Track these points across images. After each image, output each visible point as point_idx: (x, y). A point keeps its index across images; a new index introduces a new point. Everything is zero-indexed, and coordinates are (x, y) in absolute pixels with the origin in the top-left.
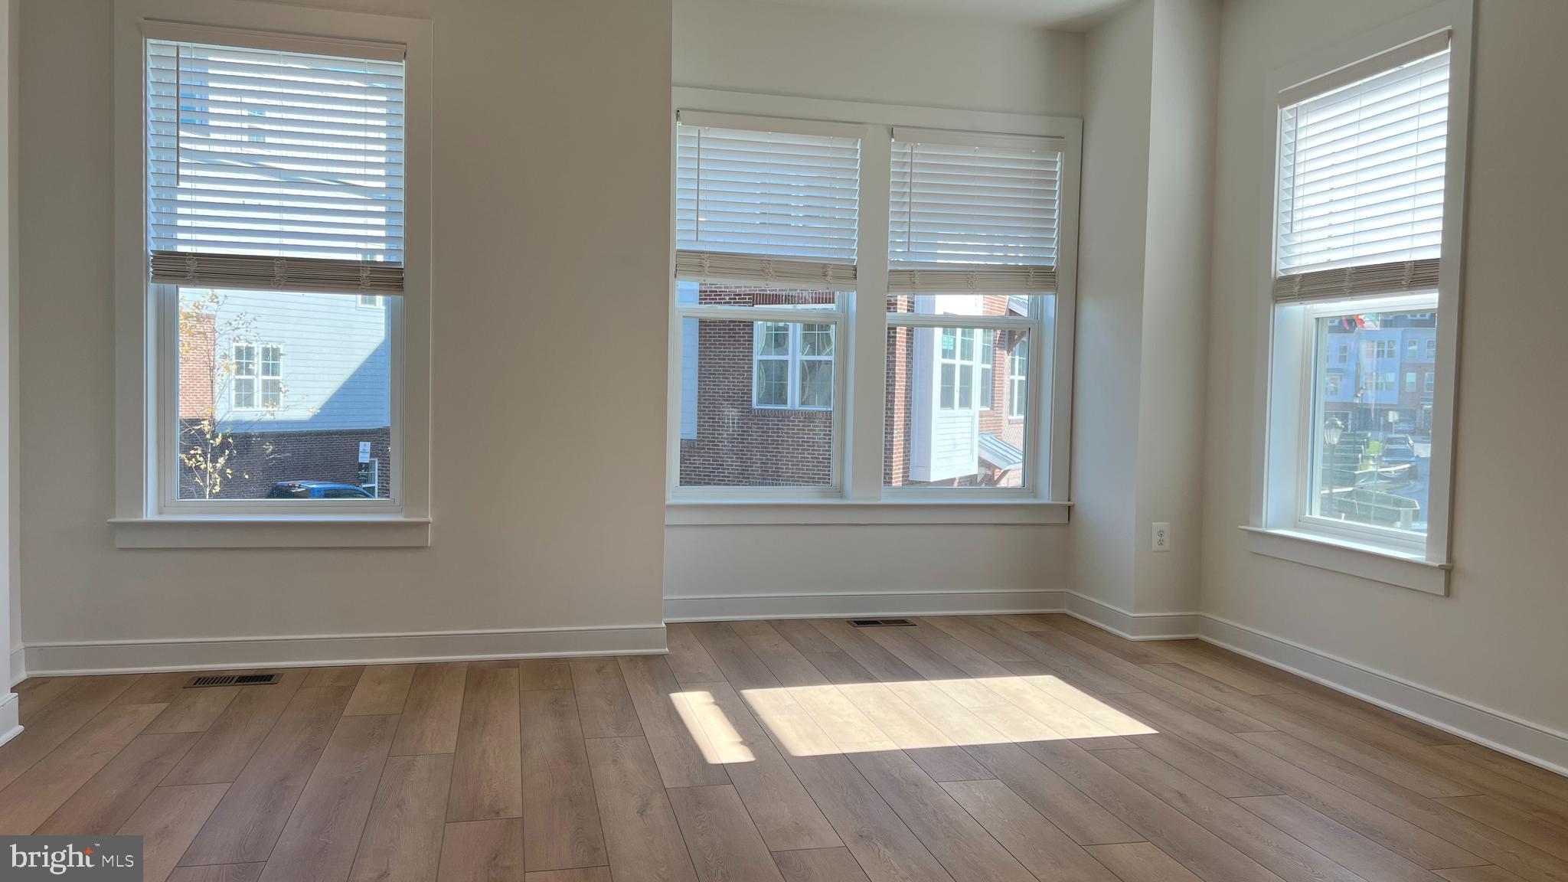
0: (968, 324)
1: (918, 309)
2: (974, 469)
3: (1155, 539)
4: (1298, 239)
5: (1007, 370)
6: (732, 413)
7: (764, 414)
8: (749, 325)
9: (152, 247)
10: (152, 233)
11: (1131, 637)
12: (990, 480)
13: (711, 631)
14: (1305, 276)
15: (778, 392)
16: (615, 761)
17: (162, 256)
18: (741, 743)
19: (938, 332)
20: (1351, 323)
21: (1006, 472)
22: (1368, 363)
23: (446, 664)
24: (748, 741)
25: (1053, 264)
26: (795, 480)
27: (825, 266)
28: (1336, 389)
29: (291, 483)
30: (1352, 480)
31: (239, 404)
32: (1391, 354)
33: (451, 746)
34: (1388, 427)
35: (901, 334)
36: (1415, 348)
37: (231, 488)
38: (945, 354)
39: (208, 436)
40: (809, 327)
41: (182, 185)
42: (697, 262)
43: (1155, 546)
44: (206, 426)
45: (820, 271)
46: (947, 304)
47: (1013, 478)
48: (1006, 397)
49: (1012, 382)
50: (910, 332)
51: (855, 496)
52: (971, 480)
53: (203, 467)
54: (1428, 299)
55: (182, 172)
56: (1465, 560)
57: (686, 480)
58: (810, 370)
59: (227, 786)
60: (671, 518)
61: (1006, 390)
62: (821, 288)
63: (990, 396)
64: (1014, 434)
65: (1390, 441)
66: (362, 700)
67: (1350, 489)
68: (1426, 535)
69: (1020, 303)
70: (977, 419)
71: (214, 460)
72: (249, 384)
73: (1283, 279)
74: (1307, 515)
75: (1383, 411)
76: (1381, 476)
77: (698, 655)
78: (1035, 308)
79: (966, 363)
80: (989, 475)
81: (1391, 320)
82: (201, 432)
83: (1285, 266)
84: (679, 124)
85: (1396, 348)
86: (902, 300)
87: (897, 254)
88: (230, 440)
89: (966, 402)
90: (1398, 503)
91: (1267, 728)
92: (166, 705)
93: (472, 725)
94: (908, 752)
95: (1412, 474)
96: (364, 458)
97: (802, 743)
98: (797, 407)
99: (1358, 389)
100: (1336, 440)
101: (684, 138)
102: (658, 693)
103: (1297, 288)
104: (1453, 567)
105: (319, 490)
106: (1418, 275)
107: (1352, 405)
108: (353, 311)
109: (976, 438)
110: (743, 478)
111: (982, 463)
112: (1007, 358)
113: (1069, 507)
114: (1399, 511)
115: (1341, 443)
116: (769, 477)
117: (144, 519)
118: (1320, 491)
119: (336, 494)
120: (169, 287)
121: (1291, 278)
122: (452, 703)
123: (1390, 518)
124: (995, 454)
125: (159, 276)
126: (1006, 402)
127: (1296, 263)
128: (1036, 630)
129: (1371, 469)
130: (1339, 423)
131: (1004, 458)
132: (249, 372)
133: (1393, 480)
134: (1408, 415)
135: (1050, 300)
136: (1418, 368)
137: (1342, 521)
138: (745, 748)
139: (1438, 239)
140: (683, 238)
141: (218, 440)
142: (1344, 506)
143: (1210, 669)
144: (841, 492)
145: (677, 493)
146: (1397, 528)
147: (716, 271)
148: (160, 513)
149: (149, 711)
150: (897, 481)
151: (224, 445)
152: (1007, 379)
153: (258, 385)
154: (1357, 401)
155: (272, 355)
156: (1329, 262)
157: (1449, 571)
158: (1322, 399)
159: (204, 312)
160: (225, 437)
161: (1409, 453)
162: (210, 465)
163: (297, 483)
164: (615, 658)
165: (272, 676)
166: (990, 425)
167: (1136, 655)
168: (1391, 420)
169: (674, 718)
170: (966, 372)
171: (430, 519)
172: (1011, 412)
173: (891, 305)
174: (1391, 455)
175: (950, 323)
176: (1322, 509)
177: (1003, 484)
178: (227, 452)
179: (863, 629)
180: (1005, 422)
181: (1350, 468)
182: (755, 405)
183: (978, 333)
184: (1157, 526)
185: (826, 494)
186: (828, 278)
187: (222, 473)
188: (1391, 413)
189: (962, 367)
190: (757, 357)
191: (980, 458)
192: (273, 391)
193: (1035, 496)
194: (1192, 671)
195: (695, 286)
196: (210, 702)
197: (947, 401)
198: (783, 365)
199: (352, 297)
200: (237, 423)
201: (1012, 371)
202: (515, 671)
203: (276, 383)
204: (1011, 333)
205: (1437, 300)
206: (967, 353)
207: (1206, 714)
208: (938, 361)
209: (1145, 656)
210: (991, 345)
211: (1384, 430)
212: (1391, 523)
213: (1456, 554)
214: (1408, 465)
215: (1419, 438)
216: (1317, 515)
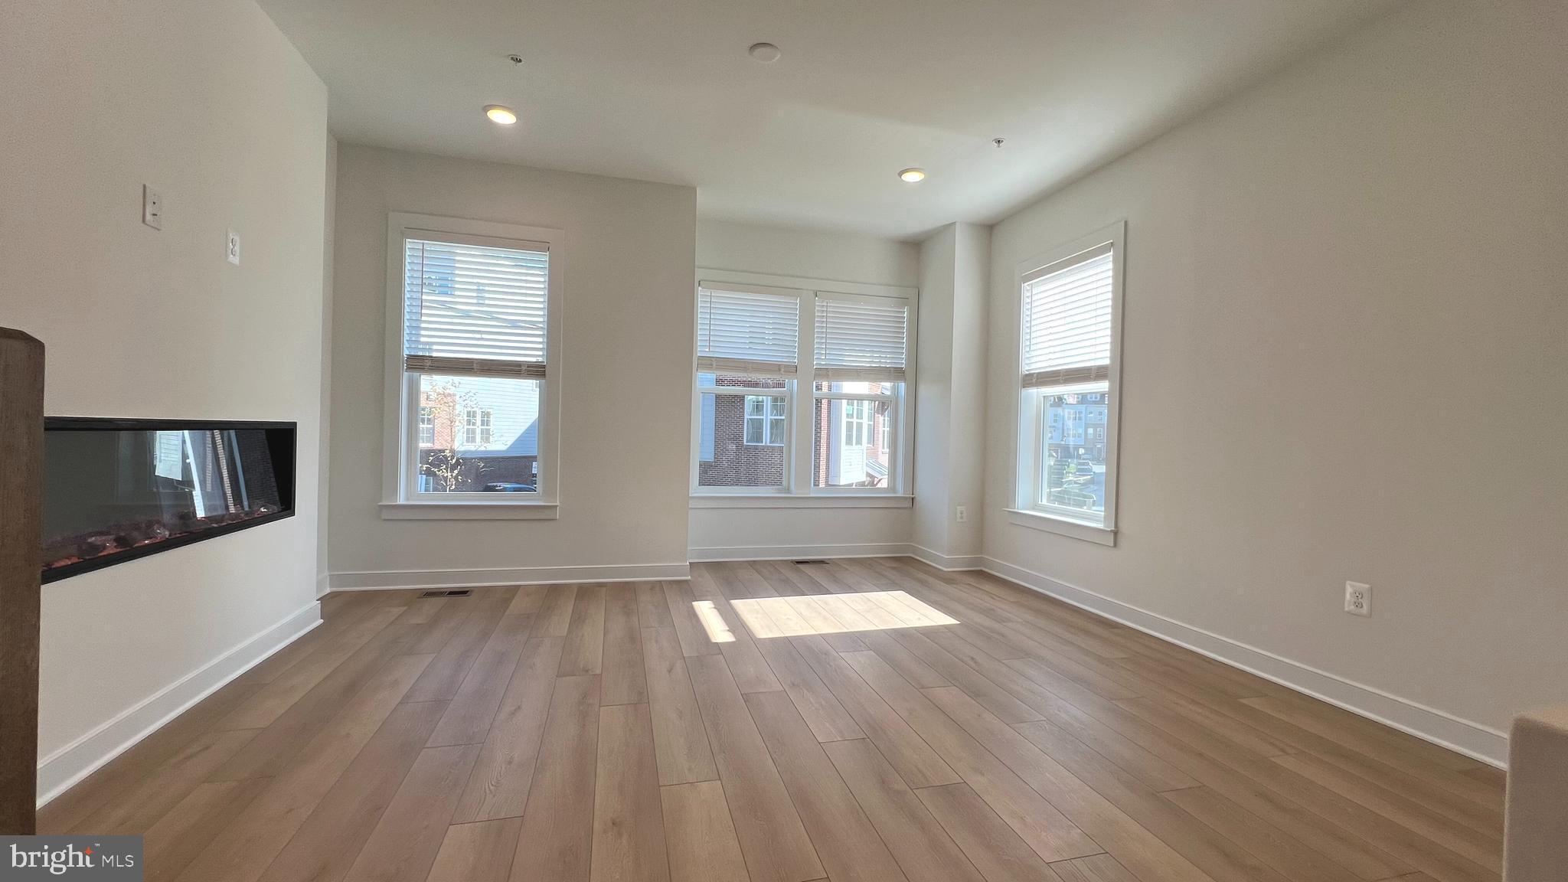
0: (860, 398)
1: (834, 390)
2: (863, 478)
3: (959, 515)
4: (1034, 354)
5: (881, 425)
6: (732, 447)
7: (748, 448)
8: (742, 398)
9: (406, 352)
10: (406, 345)
11: (946, 570)
12: (872, 484)
13: (716, 567)
14: (1039, 373)
15: (758, 437)
16: (657, 641)
17: (411, 357)
18: (728, 630)
19: (844, 402)
20: (1060, 401)
21: (880, 481)
22: (1070, 423)
23: (566, 584)
24: (732, 630)
25: (903, 366)
26: (765, 484)
27: (780, 365)
28: (1052, 437)
29: (495, 484)
30: (1061, 484)
31: (468, 441)
32: (1080, 419)
33: (564, 633)
34: (1079, 457)
35: (825, 402)
36: (1092, 415)
37: (461, 487)
38: (848, 416)
39: (449, 459)
40: (775, 400)
41: (423, 318)
42: (708, 363)
43: (959, 520)
44: (448, 454)
45: (776, 368)
46: (850, 387)
47: (884, 484)
48: (881, 439)
49: (884, 431)
50: (829, 403)
51: (796, 492)
52: (863, 484)
53: (445, 475)
54: (1103, 386)
55: (424, 311)
56: (1124, 527)
57: (701, 483)
58: (775, 424)
59: (435, 655)
60: (692, 504)
61: (881, 436)
62: (777, 377)
63: (872, 439)
64: (884, 459)
65: (1080, 464)
66: (517, 605)
67: (1060, 489)
68: (1103, 513)
69: (886, 387)
70: (865, 451)
71: (452, 471)
72: (474, 432)
73: (1026, 375)
74: (1040, 503)
75: (1076, 448)
76: (1076, 483)
77: (708, 580)
78: (895, 389)
79: (859, 421)
80: (872, 481)
81: (1083, 399)
82: (445, 457)
83: (1027, 368)
84: (700, 288)
85: (1083, 415)
86: (825, 384)
87: (820, 360)
88: (461, 461)
89: (859, 442)
90: (1085, 496)
91: (1020, 620)
92: (405, 608)
93: (578, 619)
94: (823, 636)
95: (1092, 482)
96: (534, 471)
97: (763, 631)
98: (768, 444)
99: (1064, 436)
100: (1052, 463)
101: (702, 295)
102: (683, 602)
103: (1034, 380)
104: (1118, 531)
105: (510, 488)
106: (1098, 374)
107: (1059, 446)
108: (531, 392)
109: (865, 461)
110: (737, 482)
111: (869, 475)
112: (881, 418)
113: (913, 499)
114: (1085, 501)
115: (1054, 465)
116: (752, 482)
117: (398, 503)
118: (1046, 490)
119: (520, 490)
120: (416, 374)
121: (1031, 375)
122: (568, 607)
123: (1081, 504)
124: (873, 468)
125: (410, 368)
126: (881, 442)
127: (1033, 366)
128: (894, 565)
129: (1070, 478)
130: (1054, 454)
131: (880, 472)
132: (474, 424)
133: (1082, 485)
134: (1088, 450)
135: (902, 385)
136: (1095, 426)
137: (1056, 505)
138: (731, 634)
139: (1108, 354)
140: (701, 349)
141: (454, 461)
142: (1060, 498)
143: (988, 587)
144: (788, 490)
145: (696, 490)
146: (1085, 509)
147: (719, 368)
148: (408, 499)
149: (397, 611)
150: (822, 485)
151: (458, 463)
152: (881, 429)
153: (478, 431)
154: (1063, 443)
155: (486, 415)
156: (1050, 366)
157: (1116, 533)
158: (1047, 442)
159: (448, 391)
160: (458, 460)
161: (1090, 470)
162: (449, 474)
163: (499, 484)
164: (660, 582)
165: (467, 592)
166: (873, 454)
167: (948, 579)
168: (1080, 453)
169: (693, 616)
170: (860, 426)
171: (558, 504)
172: (883, 448)
173: (819, 388)
174: (1083, 471)
175: (851, 398)
176: (1047, 500)
177: (879, 486)
178: (459, 467)
179: (800, 566)
180: (880, 453)
181: (1060, 478)
182: (745, 443)
183: (866, 403)
184: (959, 508)
185: (780, 491)
186: (782, 372)
187: (456, 478)
188: (1080, 449)
189: (857, 423)
190: (746, 417)
191: (867, 472)
192: (486, 436)
193: (895, 493)
194: (980, 589)
195: (714, 376)
196: (433, 605)
197: (849, 442)
198: (760, 421)
199: (531, 381)
200: (465, 452)
201: (883, 423)
202: (605, 589)
203: (488, 431)
204: (883, 404)
205: (1107, 387)
206: (860, 416)
207: (988, 612)
208: (844, 420)
209: (953, 580)
210: (873, 411)
211: (1077, 458)
212: (1081, 507)
213: (1121, 524)
214: (1089, 477)
215: (1095, 462)
216: (1045, 502)
